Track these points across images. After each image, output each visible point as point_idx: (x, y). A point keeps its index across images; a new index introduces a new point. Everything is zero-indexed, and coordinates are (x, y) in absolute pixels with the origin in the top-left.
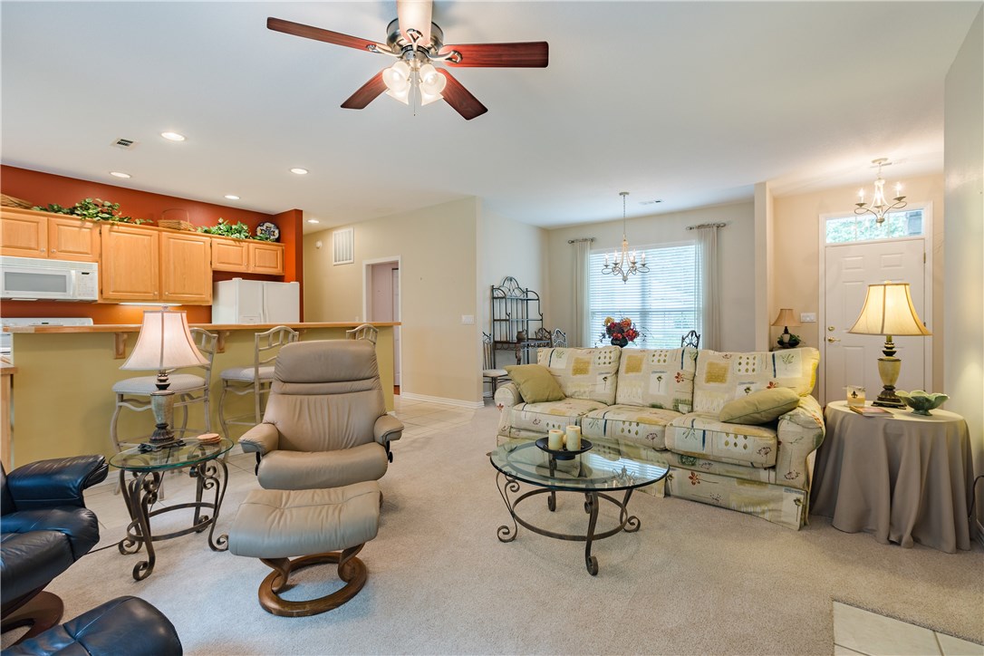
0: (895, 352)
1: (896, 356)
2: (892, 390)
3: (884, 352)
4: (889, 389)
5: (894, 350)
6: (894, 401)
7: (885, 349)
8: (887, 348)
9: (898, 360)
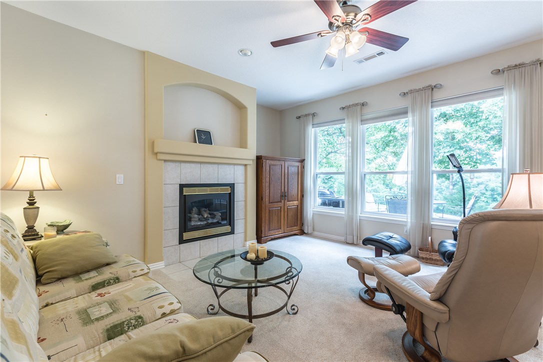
0: (36, 202)
1: (36, 205)
2: (33, 228)
3: (28, 203)
4: (31, 228)
5: (35, 201)
6: (34, 235)
7: (28, 201)
8: (30, 200)
9: (38, 208)
